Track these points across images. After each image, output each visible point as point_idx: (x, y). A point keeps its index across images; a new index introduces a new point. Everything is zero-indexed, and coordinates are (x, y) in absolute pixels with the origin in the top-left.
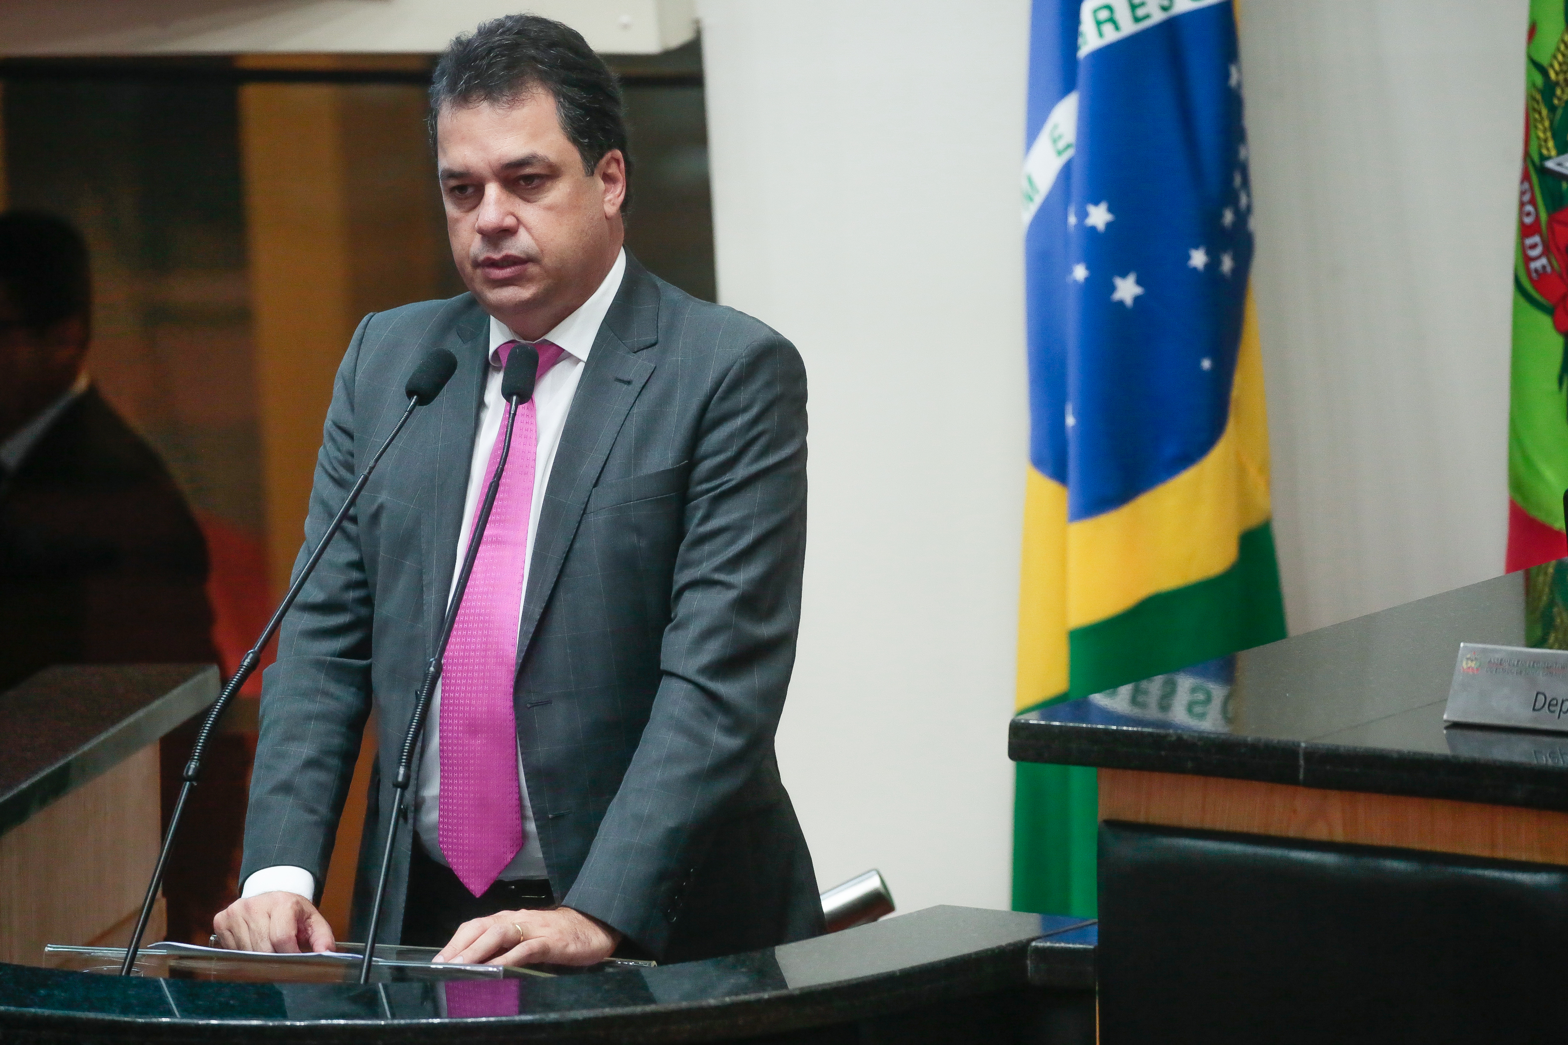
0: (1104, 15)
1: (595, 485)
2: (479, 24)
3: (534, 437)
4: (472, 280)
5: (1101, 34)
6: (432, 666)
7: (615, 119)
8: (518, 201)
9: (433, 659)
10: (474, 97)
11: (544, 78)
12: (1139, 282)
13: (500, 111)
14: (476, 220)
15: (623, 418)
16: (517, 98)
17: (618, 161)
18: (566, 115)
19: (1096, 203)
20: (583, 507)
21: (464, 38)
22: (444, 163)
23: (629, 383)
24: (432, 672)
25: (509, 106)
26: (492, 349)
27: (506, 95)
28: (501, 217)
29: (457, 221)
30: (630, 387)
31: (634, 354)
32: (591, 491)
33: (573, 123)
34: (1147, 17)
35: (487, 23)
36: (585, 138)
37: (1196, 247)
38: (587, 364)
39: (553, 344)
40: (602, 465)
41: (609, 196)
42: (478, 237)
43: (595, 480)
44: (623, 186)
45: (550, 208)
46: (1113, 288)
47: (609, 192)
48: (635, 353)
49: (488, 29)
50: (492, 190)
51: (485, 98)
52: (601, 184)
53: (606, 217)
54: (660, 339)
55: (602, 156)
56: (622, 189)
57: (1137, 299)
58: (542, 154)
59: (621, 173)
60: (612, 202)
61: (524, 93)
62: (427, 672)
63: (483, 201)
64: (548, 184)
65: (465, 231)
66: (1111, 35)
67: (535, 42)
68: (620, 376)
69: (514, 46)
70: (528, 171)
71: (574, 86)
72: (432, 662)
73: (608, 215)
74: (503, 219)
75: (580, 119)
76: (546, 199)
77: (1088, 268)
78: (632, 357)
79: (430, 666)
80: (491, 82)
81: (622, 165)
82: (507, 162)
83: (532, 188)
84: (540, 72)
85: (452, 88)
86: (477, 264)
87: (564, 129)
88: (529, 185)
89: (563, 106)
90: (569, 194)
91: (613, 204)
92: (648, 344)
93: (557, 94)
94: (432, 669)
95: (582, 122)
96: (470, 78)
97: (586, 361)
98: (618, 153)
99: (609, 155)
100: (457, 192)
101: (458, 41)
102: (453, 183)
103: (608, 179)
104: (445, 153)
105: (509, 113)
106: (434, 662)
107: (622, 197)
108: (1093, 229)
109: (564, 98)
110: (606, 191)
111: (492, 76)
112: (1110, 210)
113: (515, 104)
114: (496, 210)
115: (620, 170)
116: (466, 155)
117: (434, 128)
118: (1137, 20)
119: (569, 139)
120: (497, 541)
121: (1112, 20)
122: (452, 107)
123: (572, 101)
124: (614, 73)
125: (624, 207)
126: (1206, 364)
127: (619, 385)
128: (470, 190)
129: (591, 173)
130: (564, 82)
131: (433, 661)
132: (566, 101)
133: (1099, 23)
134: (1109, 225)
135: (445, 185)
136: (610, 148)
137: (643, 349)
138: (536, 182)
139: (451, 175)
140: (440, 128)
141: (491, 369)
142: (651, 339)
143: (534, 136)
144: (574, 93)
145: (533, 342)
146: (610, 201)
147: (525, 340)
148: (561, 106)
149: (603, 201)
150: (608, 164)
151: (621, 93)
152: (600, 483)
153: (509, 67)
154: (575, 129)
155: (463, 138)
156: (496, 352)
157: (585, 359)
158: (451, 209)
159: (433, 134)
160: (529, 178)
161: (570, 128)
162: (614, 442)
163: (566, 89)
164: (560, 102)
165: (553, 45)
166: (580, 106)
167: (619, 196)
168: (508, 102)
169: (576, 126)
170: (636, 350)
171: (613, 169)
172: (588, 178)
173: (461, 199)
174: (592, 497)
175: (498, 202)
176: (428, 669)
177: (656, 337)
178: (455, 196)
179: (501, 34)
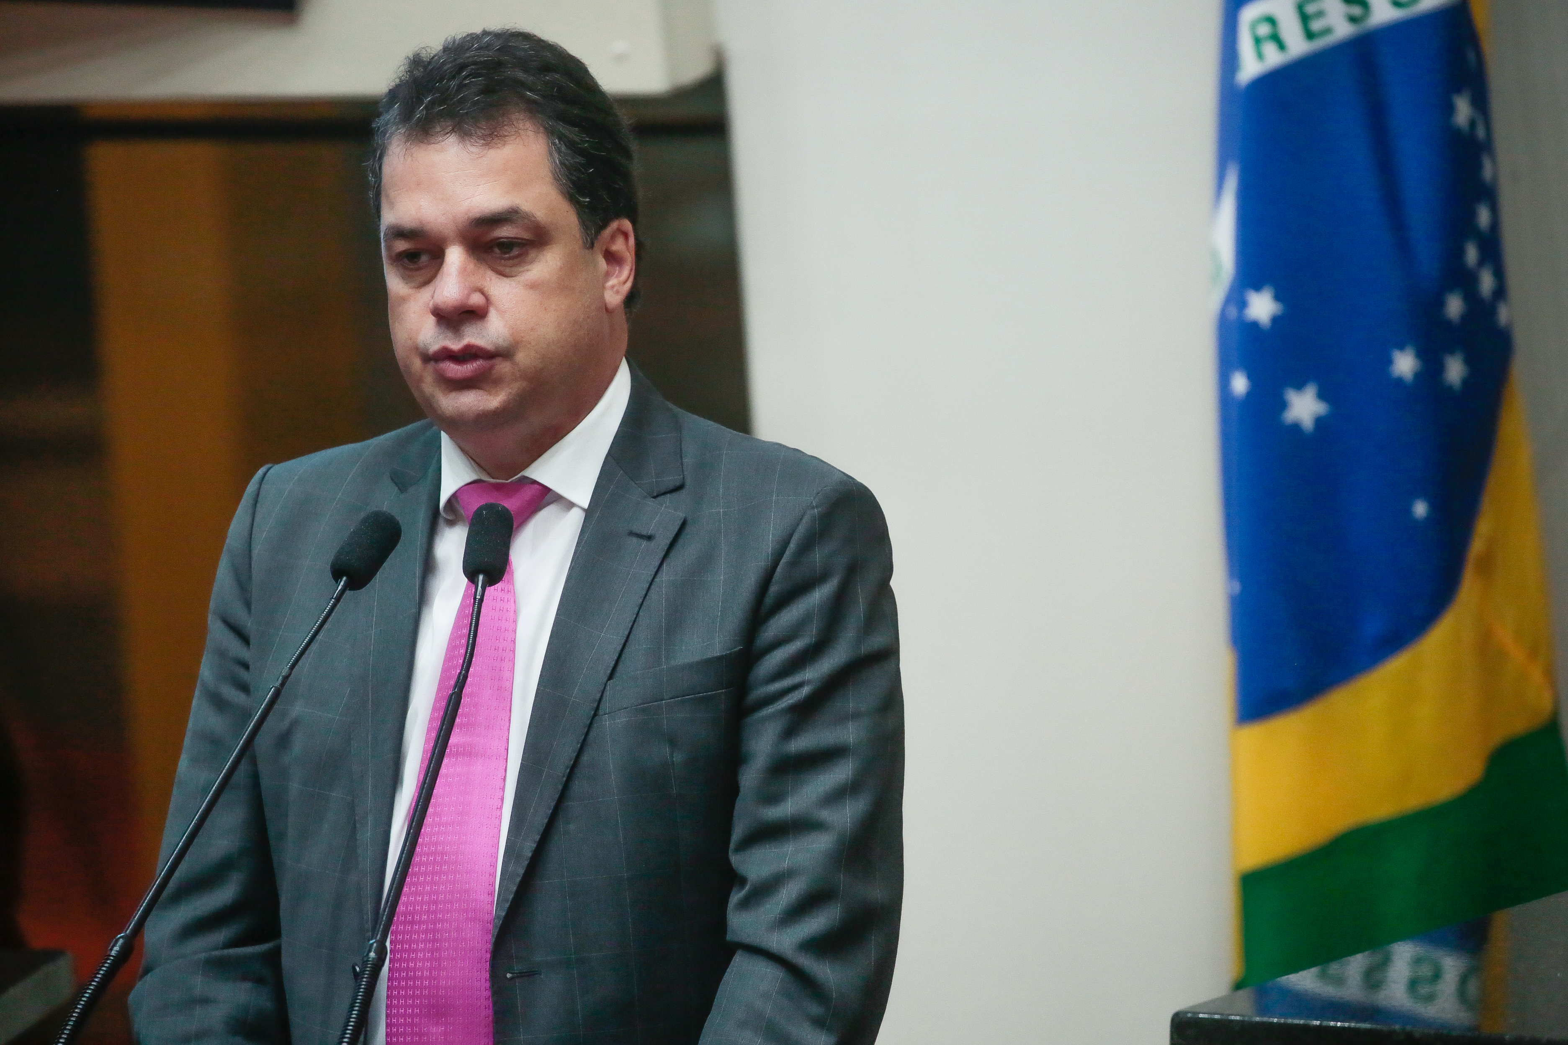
0: (1264, 30)
1: (611, 677)
2: (447, 39)
3: (512, 610)
4: (420, 379)
5: (1260, 56)
6: (373, 950)
7: (626, 176)
8: (490, 274)
9: (374, 941)
10: (438, 129)
11: (533, 109)
12: (1322, 396)
13: (473, 149)
14: (430, 298)
15: (646, 586)
16: (496, 133)
17: (626, 235)
18: (561, 163)
19: (1258, 288)
20: (595, 705)
21: (425, 56)
22: (389, 217)
23: (649, 538)
24: (373, 958)
25: (484, 142)
26: (444, 496)
27: (481, 128)
28: (466, 292)
29: (404, 299)
30: (652, 544)
31: (654, 500)
32: (606, 685)
33: (571, 174)
34: (1327, 31)
35: (459, 37)
36: (586, 197)
37: (1401, 347)
38: (589, 513)
39: (535, 482)
40: (619, 648)
41: (612, 282)
42: (431, 320)
43: (611, 668)
44: (631, 270)
45: (533, 286)
46: (1283, 405)
47: (612, 276)
48: (655, 497)
49: (458, 44)
50: (455, 256)
51: (453, 130)
52: (602, 264)
53: (607, 309)
54: (688, 482)
55: (605, 225)
56: (630, 274)
57: (1319, 421)
58: (527, 210)
59: (629, 252)
60: (615, 289)
61: (506, 127)
62: (365, 959)
63: (441, 272)
64: (532, 254)
65: (414, 313)
66: (1274, 58)
67: (523, 64)
68: (636, 528)
69: (498, 65)
70: (505, 232)
71: (574, 124)
72: (372, 944)
73: (610, 307)
74: (468, 296)
75: (580, 171)
76: (529, 273)
77: (1250, 377)
78: (650, 502)
79: (370, 951)
80: (460, 110)
81: (632, 241)
82: (478, 215)
83: (509, 259)
84: (530, 101)
85: (406, 116)
86: (428, 358)
87: (556, 179)
88: (505, 253)
89: (559, 151)
90: (561, 268)
91: (617, 292)
92: (671, 486)
93: (551, 132)
94: (372, 955)
95: (583, 174)
96: (432, 103)
97: (586, 506)
98: (627, 225)
99: (614, 225)
100: (406, 260)
101: (416, 62)
102: (402, 246)
103: (612, 258)
104: (392, 205)
105: (485, 151)
106: (375, 945)
107: (629, 284)
108: (1254, 325)
109: (560, 139)
110: (608, 275)
111: (462, 101)
112: (1277, 298)
113: (494, 141)
114: (459, 282)
115: (628, 249)
116: (421, 205)
117: (378, 175)
118: (1310, 35)
119: (563, 193)
120: (469, 753)
121: (1277, 39)
122: (407, 141)
123: (571, 145)
124: (625, 119)
125: (630, 299)
126: (1420, 509)
127: (635, 540)
128: (424, 258)
129: (590, 245)
130: (561, 117)
131: (374, 942)
132: (562, 143)
133: (1258, 41)
134: (1275, 320)
135: (389, 248)
136: (617, 216)
137: (665, 493)
138: (515, 252)
139: (400, 233)
140: (387, 170)
141: (441, 522)
142: (672, 480)
143: (517, 186)
144: (572, 133)
145: (507, 480)
146: (613, 287)
147: (493, 478)
148: (556, 150)
149: (604, 287)
150: (613, 237)
151: (634, 146)
152: (617, 675)
153: (487, 91)
154: (573, 182)
155: (418, 184)
156: (449, 502)
157: (585, 502)
158: (395, 283)
159: (375, 182)
160: (506, 246)
161: (566, 180)
162: (636, 618)
163: (562, 128)
164: (554, 144)
165: (547, 68)
166: (581, 152)
167: (625, 282)
168: (483, 137)
169: (574, 178)
170: (655, 494)
171: (619, 246)
172: (587, 251)
173: (411, 270)
174: (607, 693)
175: (463, 271)
176: (368, 955)
177: (682, 476)
178: (403, 265)
179: (477, 49)
